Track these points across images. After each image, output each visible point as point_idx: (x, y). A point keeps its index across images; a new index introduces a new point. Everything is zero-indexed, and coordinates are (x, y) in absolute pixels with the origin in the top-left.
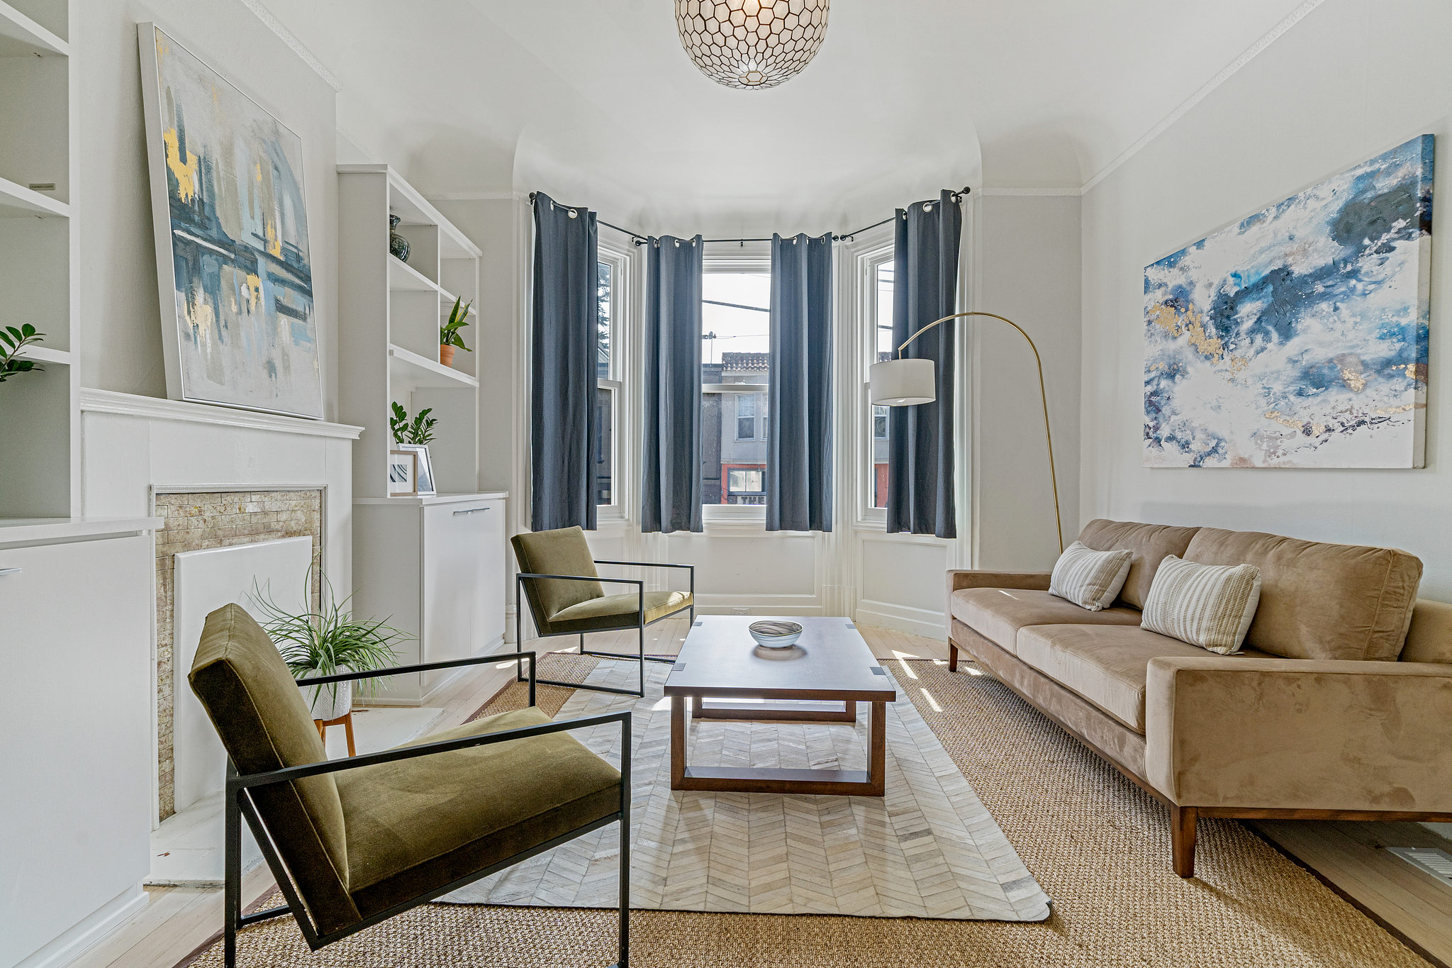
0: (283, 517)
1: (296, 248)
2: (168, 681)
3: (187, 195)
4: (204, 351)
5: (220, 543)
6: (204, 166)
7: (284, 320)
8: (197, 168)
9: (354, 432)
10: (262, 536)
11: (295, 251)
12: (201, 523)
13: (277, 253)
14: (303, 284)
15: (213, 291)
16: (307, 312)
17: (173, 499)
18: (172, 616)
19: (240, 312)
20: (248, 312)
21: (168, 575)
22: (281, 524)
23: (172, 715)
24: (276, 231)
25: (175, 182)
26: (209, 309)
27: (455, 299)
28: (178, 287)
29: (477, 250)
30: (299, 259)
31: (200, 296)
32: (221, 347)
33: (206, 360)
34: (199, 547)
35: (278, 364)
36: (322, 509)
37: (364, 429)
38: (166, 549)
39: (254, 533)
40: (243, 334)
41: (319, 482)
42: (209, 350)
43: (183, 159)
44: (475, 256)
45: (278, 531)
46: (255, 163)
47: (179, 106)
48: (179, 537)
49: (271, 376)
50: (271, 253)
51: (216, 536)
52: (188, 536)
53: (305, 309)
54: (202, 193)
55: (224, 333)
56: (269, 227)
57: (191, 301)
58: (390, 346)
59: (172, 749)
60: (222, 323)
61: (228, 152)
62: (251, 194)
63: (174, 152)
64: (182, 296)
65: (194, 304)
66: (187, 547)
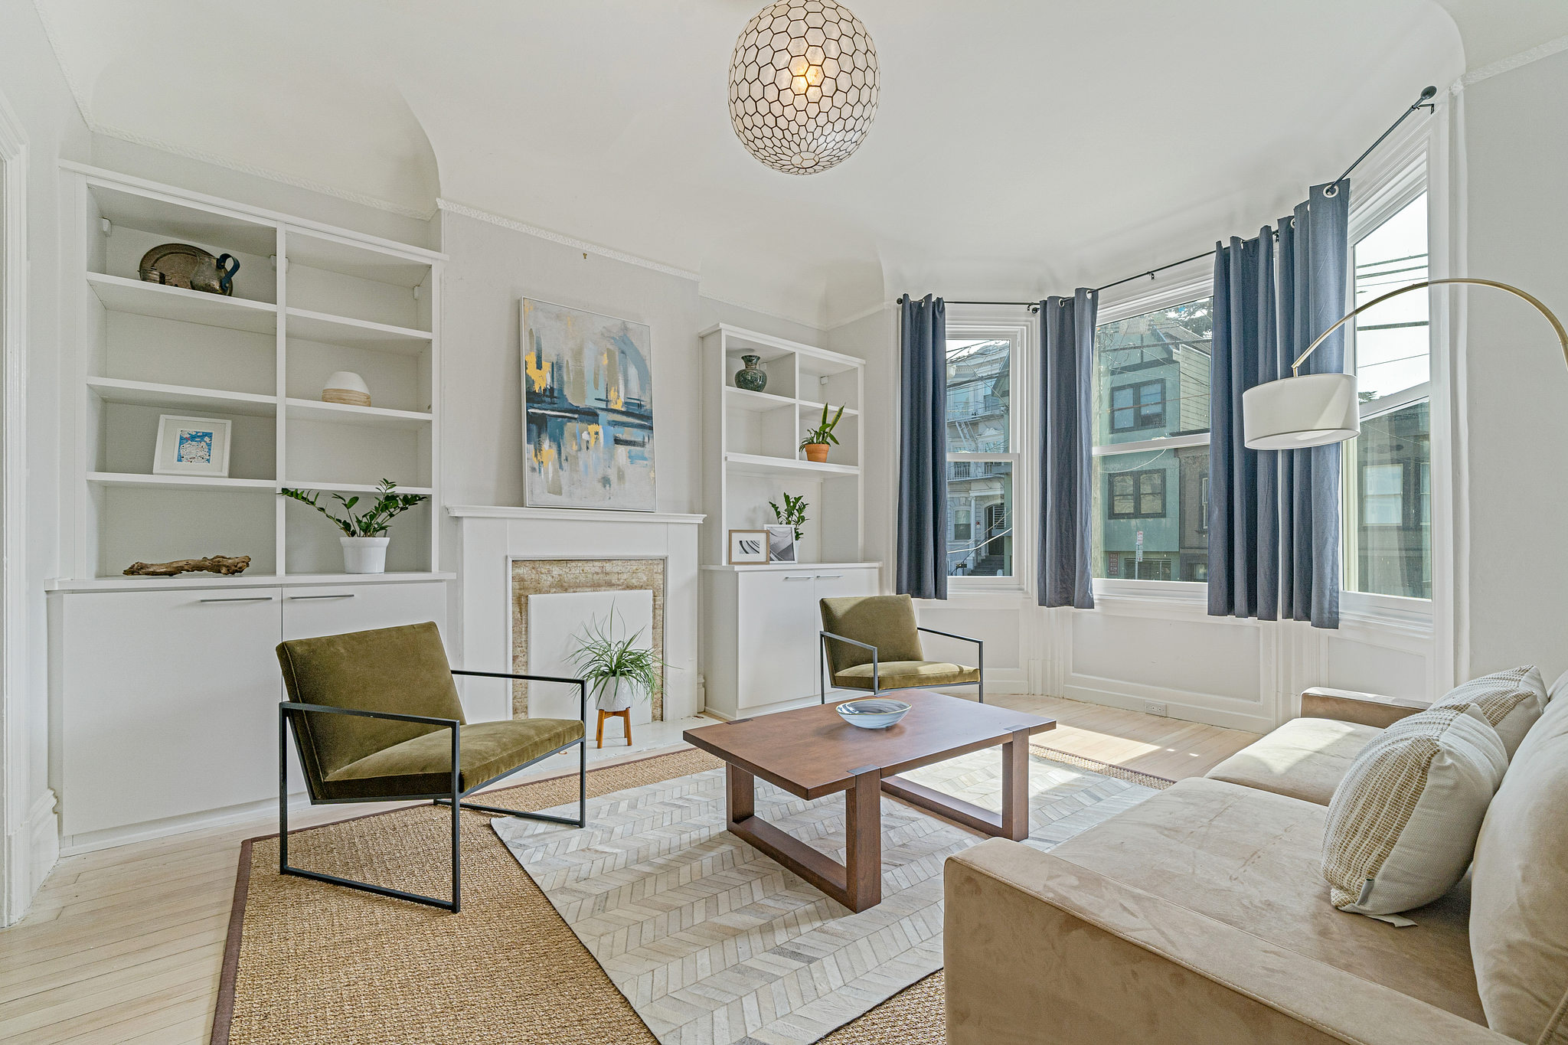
0: (625, 576)
1: (638, 400)
2: (524, 668)
3: (540, 387)
4: (547, 477)
5: (566, 590)
6: (556, 367)
7: (622, 450)
8: (551, 370)
9: (699, 519)
10: (603, 588)
11: (638, 402)
12: (550, 578)
13: (619, 407)
14: (643, 423)
15: (557, 440)
16: (646, 439)
17: (527, 564)
18: (526, 631)
19: (580, 449)
20: (588, 448)
21: (523, 607)
22: (622, 581)
23: (527, 688)
24: (618, 392)
25: (531, 382)
26: (554, 452)
27: (822, 406)
28: (529, 442)
29: (858, 360)
30: (640, 406)
31: (546, 444)
32: (561, 473)
33: (547, 482)
34: (548, 592)
35: (613, 478)
36: (664, 572)
37: (706, 515)
38: (522, 592)
39: (595, 586)
40: (581, 463)
41: (661, 554)
42: (550, 475)
43: (539, 367)
44: (856, 365)
45: (618, 585)
46: (602, 354)
47: (539, 338)
48: (532, 586)
49: (605, 487)
50: (612, 407)
51: (562, 586)
52: (539, 585)
53: (644, 439)
54: (553, 384)
55: (564, 464)
56: (612, 392)
57: (538, 450)
58: (724, 453)
59: (527, 708)
60: (563, 457)
61: (578, 354)
62: (596, 375)
63: (532, 365)
64: (532, 447)
65: (540, 450)
66: (538, 591)
